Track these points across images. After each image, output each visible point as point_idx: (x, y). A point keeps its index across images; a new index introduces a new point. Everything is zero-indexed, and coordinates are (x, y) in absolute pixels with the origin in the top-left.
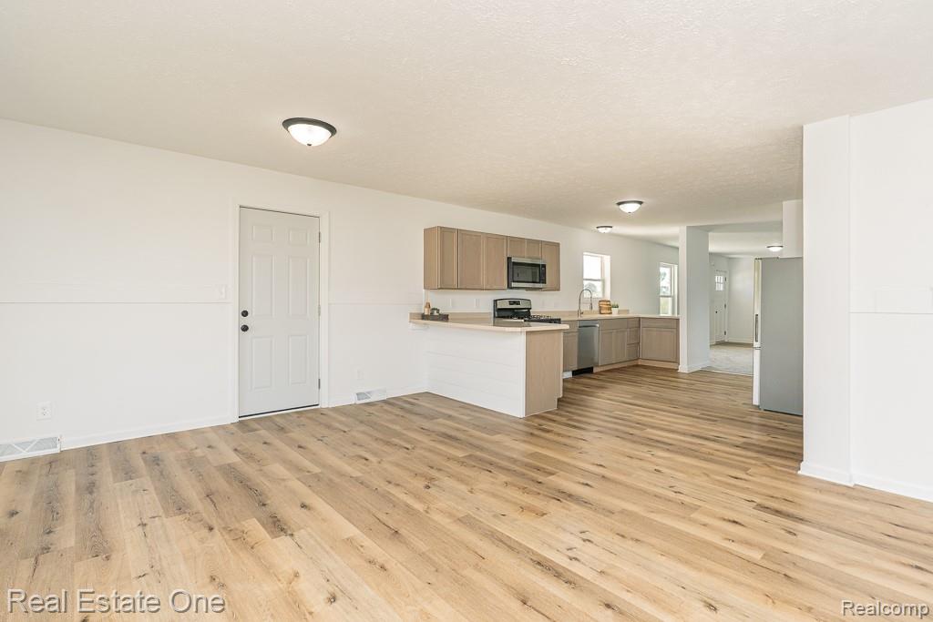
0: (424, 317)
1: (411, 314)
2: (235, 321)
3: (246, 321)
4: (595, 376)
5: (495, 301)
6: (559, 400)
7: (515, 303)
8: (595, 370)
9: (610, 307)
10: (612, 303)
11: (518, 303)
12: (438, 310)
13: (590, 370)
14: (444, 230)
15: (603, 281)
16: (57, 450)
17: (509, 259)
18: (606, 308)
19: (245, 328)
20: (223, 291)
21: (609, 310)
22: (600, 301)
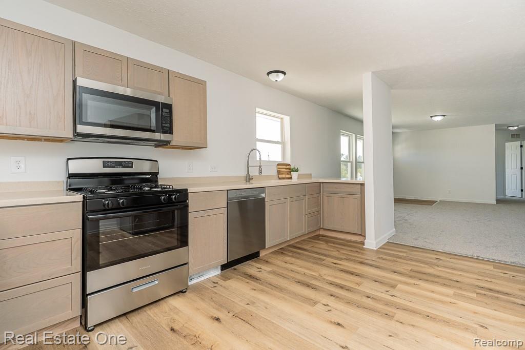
9: (290, 170)
10: (292, 167)
21: (288, 174)
22: (278, 165)
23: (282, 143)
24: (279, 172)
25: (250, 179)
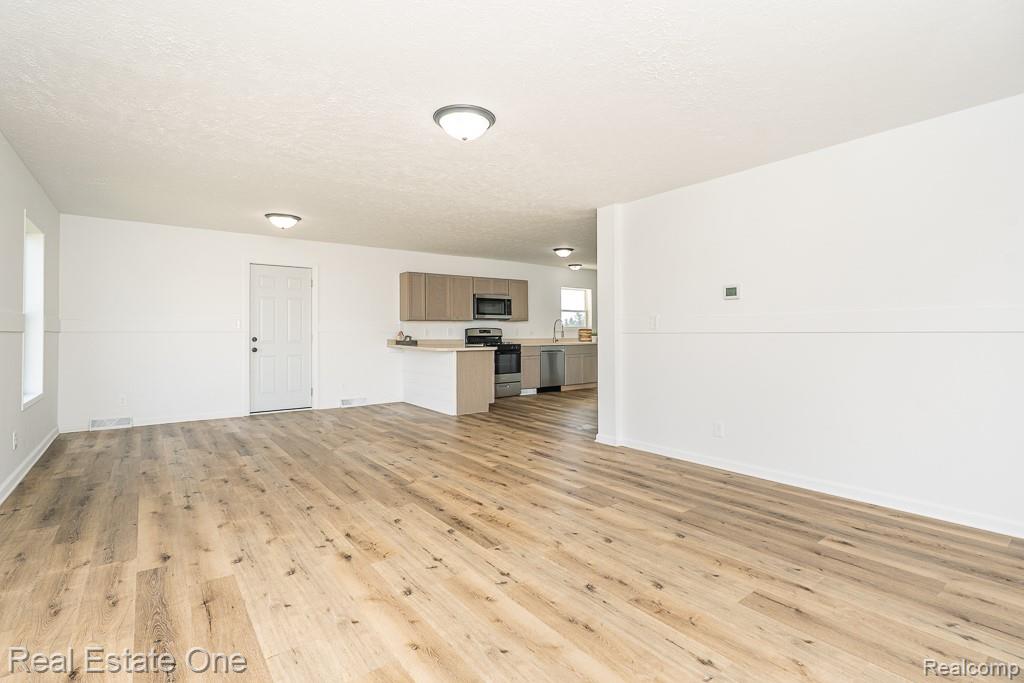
0: (398, 343)
1: (388, 340)
2: (246, 345)
3: (255, 345)
4: (563, 394)
5: (466, 330)
6: (490, 405)
7: (485, 331)
8: (563, 389)
11: (489, 332)
12: (410, 337)
13: (557, 389)
14: (411, 275)
15: (587, 312)
16: (130, 426)
17: (474, 295)
18: (585, 337)
19: (255, 350)
20: (238, 323)
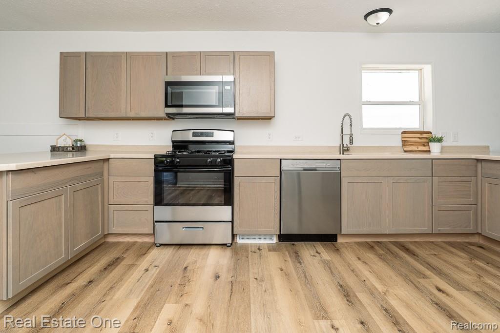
9: (428, 140)
10: (432, 135)
18: (415, 145)
21: (424, 145)
22: (404, 133)
23: (421, 103)
24: (404, 143)
25: (344, 150)
